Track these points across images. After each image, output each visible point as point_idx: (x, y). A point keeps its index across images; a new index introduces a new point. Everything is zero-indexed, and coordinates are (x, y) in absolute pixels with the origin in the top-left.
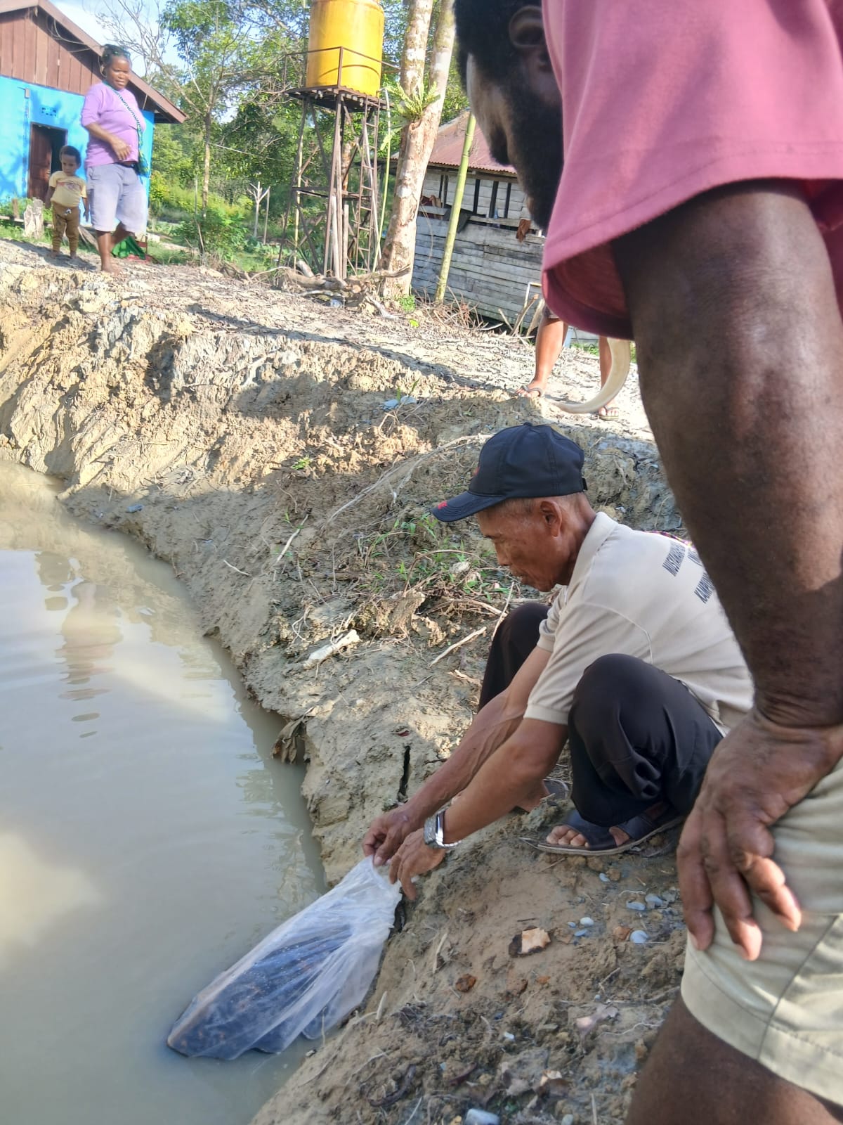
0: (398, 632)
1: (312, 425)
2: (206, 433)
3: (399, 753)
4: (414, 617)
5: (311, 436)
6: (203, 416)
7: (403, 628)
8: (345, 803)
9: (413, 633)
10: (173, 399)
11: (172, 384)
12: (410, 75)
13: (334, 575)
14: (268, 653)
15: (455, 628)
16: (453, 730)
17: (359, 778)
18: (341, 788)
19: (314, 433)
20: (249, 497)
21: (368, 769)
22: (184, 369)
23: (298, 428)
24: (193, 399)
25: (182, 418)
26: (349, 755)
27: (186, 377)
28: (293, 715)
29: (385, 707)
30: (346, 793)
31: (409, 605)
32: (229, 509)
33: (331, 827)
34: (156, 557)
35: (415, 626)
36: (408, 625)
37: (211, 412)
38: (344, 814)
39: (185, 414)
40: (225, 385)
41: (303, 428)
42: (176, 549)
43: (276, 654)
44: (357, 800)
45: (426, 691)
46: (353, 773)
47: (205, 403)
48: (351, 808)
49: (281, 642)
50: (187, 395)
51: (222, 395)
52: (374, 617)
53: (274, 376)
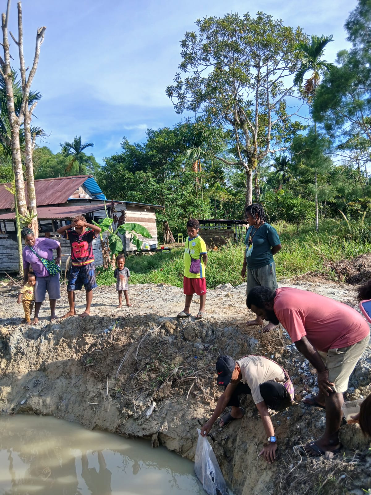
0: (168, 396)
1: (80, 347)
2: (34, 364)
3: (197, 423)
4: (171, 390)
5: (82, 351)
6: (29, 359)
7: (169, 394)
8: (191, 443)
9: (173, 394)
10: (13, 357)
11: (11, 352)
12: (22, 210)
13: (135, 389)
14: (127, 422)
15: (184, 387)
16: (207, 411)
17: (191, 435)
18: (187, 440)
19: (82, 349)
20: (70, 380)
21: (191, 431)
22: (14, 345)
23: (74, 349)
24: (23, 354)
25: (21, 363)
26: (184, 431)
27: (16, 348)
28: (155, 432)
29: (183, 415)
30: (190, 440)
31: (168, 387)
32: (64, 386)
33: (189, 451)
34: (43, 415)
35: (172, 392)
36: (170, 392)
37: (33, 357)
38: (191, 446)
39: (22, 361)
40: (34, 345)
41: (76, 349)
42: (51, 409)
43: (131, 421)
44: (193, 440)
45: (192, 406)
46: (189, 435)
47: (29, 354)
48: (193, 443)
49: (130, 417)
50: (19, 354)
51: (35, 349)
52: (158, 395)
53: (53, 335)
